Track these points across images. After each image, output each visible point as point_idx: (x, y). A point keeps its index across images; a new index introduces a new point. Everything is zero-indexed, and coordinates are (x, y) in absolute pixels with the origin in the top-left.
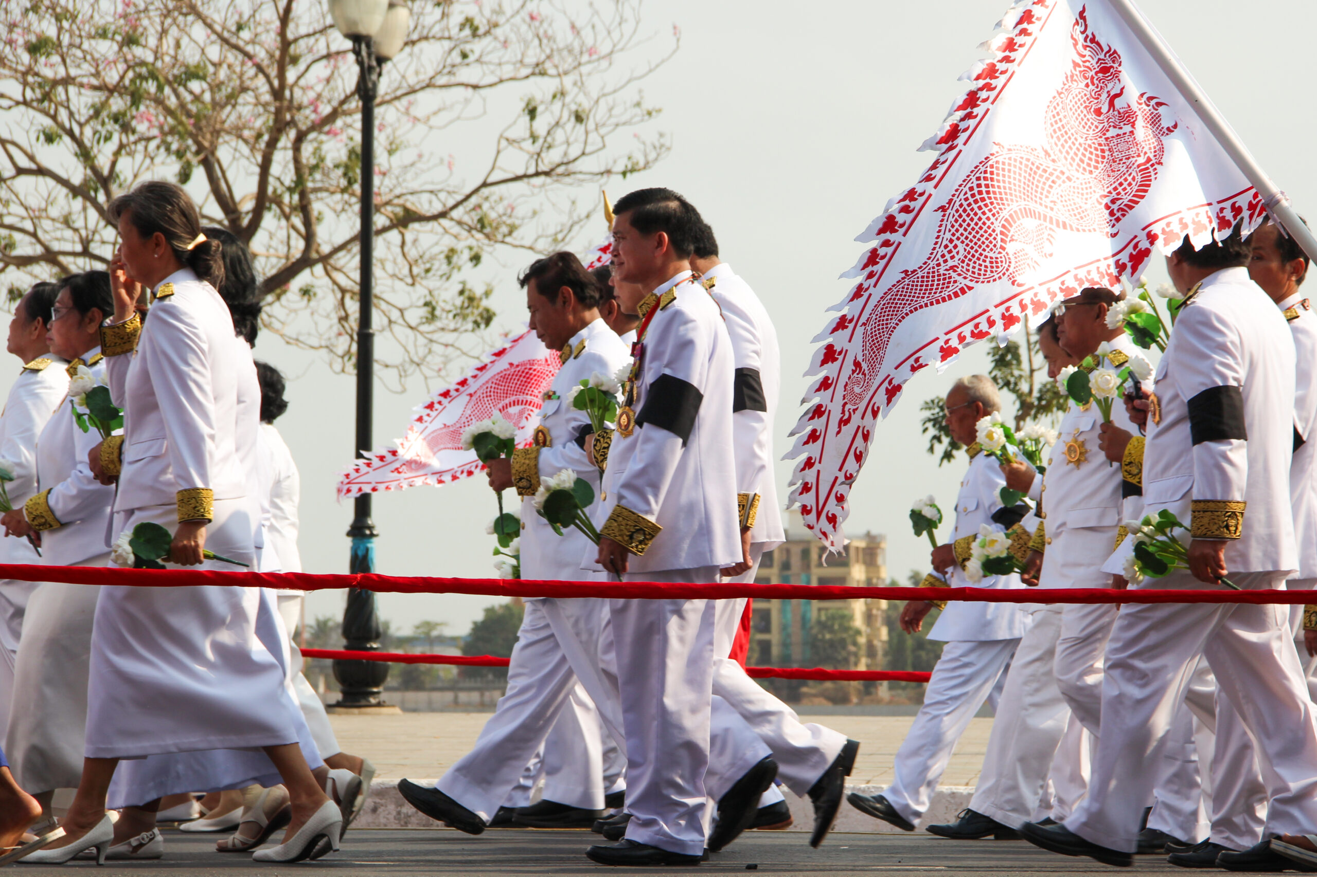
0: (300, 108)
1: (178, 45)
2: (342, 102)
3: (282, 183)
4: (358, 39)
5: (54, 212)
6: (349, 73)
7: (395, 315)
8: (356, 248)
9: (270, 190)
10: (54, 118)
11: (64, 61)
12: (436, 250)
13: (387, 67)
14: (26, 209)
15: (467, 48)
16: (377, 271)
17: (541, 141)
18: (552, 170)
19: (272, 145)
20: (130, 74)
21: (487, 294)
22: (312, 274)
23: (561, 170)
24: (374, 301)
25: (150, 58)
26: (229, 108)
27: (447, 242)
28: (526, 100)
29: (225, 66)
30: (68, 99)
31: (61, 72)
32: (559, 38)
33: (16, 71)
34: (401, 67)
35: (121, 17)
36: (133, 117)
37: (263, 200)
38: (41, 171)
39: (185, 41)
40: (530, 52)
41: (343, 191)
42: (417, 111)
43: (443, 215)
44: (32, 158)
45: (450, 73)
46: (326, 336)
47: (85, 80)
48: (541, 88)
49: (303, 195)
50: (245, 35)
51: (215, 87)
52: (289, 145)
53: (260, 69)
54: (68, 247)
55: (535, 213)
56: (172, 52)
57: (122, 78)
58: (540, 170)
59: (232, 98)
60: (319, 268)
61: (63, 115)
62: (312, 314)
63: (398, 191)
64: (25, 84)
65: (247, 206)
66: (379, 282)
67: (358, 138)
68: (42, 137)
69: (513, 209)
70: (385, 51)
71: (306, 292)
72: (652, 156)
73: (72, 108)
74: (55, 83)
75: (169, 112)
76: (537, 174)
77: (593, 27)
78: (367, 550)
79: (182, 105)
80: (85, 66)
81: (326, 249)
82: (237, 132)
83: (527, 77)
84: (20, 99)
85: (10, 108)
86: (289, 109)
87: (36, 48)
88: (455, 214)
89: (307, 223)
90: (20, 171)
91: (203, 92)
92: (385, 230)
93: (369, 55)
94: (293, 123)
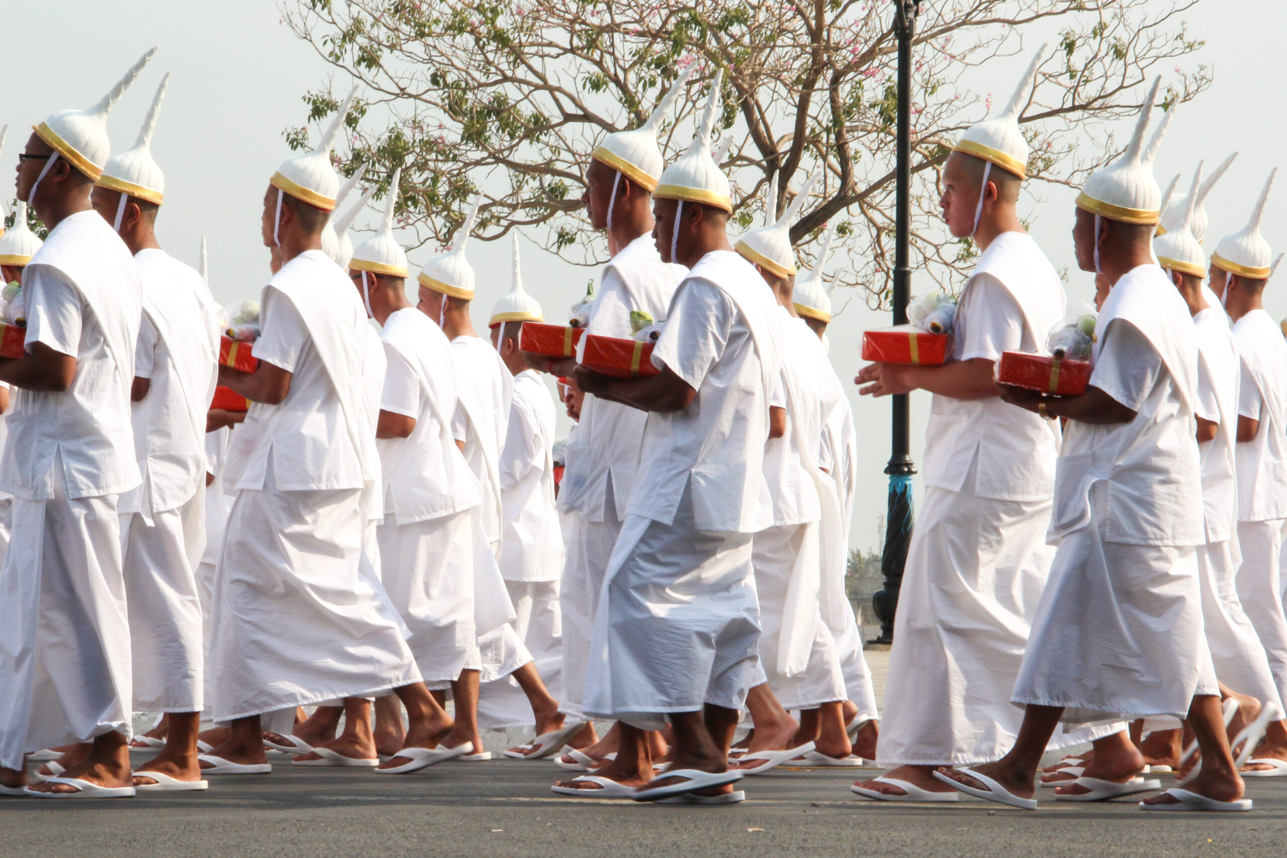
0: (837, 48)
2: (880, 41)
3: (819, 123)
6: (886, 12)
7: (930, 251)
8: (893, 185)
9: (807, 132)
10: (599, 64)
11: (609, 8)
14: (574, 154)
16: (913, 209)
17: (1079, 74)
18: (1089, 103)
19: (809, 86)
20: (673, 20)
22: (849, 213)
23: (1096, 104)
24: (910, 237)
26: (768, 50)
28: (1064, 33)
29: (764, 8)
30: (612, 45)
31: (607, 19)
33: (564, 19)
34: (938, 5)
36: (675, 62)
37: (800, 141)
38: (587, 117)
41: (879, 130)
42: (953, 49)
44: (579, 105)
45: (986, 8)
46: (862, 274)
47: (631, 27)
48: (1080, 22)
49: (839, 135)
51: (754, 31)
52: (826, 86)
53: (799, 11)
55: (1071, 148)
57: (665, 23)
58: (1077, 104)
59: (770, 41)
60: (855, 207)
61: (608, 61)
62: (849, 250)
63: (933, 129)
64: (573, 32)
65: (785, 147)
66: (914, 219)
67: (895, 78)
68: (588, 85)
69: (1049, 145)
71: (842, 230)
72: (1193, 88)
73: (617, 54)
74: (601, 30)
75: (711, 56)
76: (1074, 108)
78: (906, 487)
79: (724, 49)
80: (630, 12)
81: (861, 188)
82: (776, 75)
83: (1064, 11)
84: (569, 47)
85: (558, 55)
86: (827, 49)
89: (845, 161)
90: (568, 118)
91: (743, 35)
92: (921, 167)
94: (830, 64)
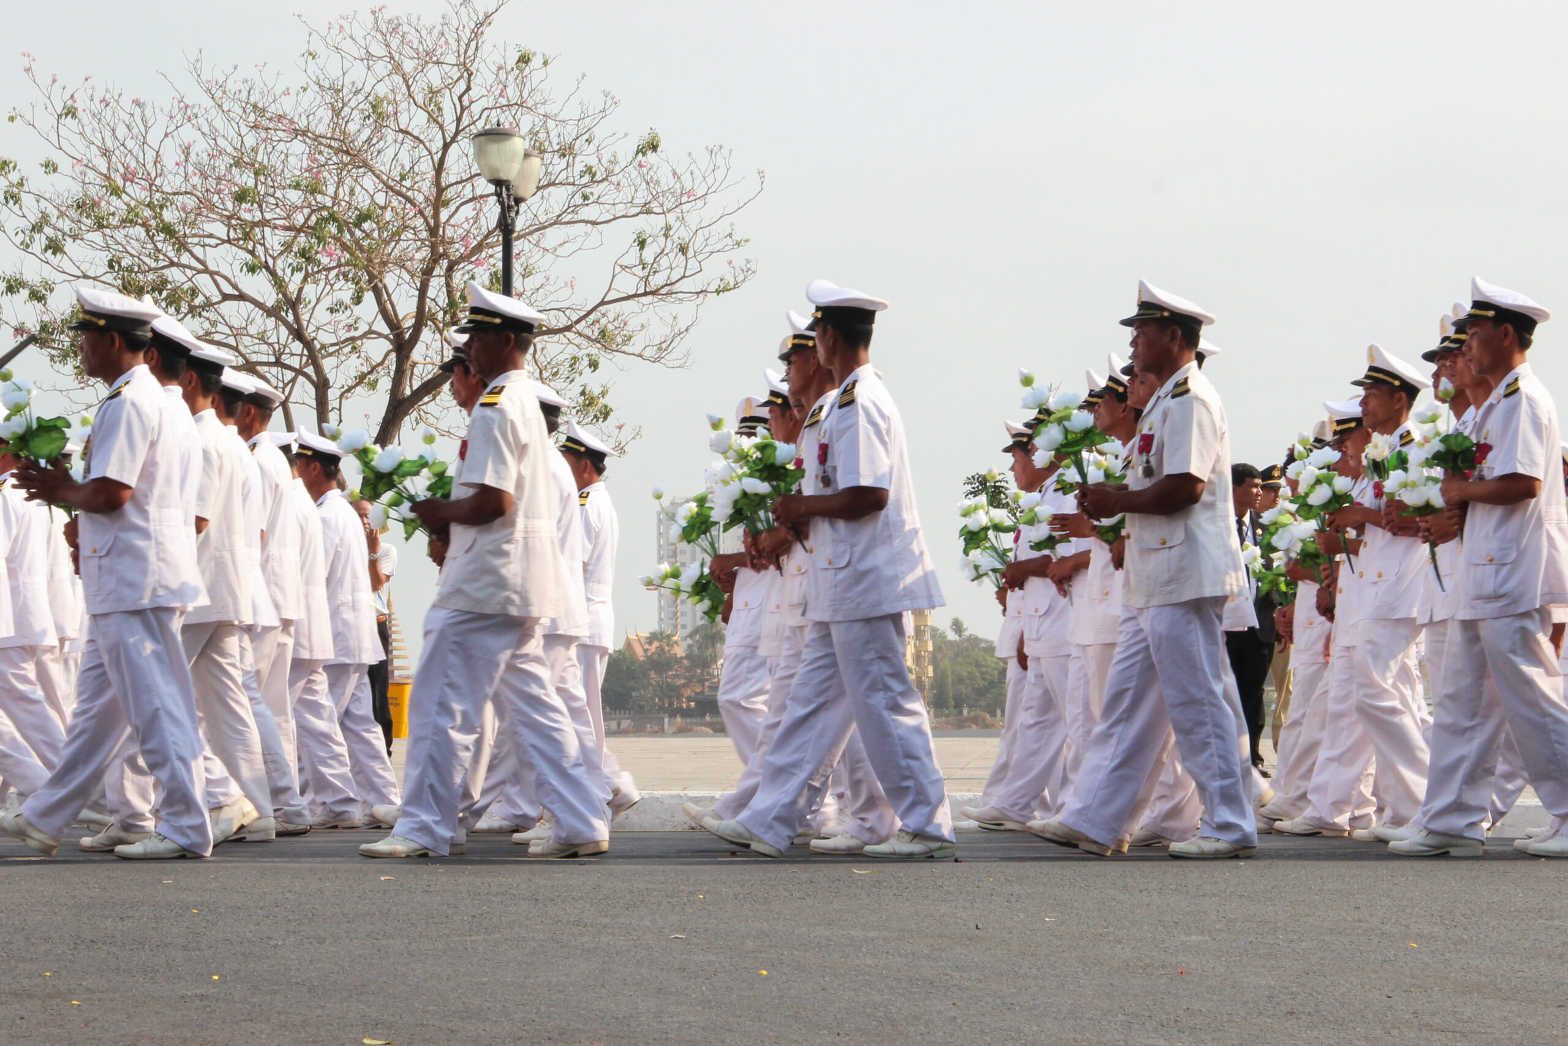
0: (452, 242)
1: (352, 192)
2: (487, 237)
3: (437, 304)
4: (499, 183)
5: (253, 330)
6: (492, 212)
9: (427, 310)
10: (252, 253)
11: (260, 207)
12: (561, 357)
13: (523, 207)
14: (230, 328)
15: (588, 190)
17: (649, 266)
18: (658, 290)
19: (428, 273)
20: (314, 218)
21: (603, 394)
23: (664, 291)
25: (330, 204)
26: (393, 244)
27: (571, 350)
28: (637, 232)
29: (390, 209)
30: (263, 237)
31: (258, 216)
32: (663, 182)
33: (222, 215)
34: (534, 209)
35: (306, 171)
36: (317, 252)
37: (422, 317)
38: (242, 297)
39: (358, 189)
40: (639, 194)
42: (546, 244)
43: (568, 328)
44: (235, 287)
45: (573, 212)
47: (278, 222)
48: (651, 224)
50: (407, 183)
51: (382, 227)
52: (443, 273)
53: (419, 211)
54: (264, 358)
55: (643, 326)
56: (347, 198)
57: (307, 220)
58: (648, 290)
59: (396, 236)
61: (260, 250)
64: (229, 226)
65: (409, 323)
67: (500, 265)
68: (245, 269)
69: (625, 324)
70: (521, 193)
72: (740, 278)
73: (267, 244)
74: (254, 224)
75: (345, 248)
76: (645, 294)
77: (692, 173)
79: (357, 242)
80: (278, 210)
82: (401, 264)
83: (637, 215)
84: (226, 238)
85: (217, 245)
86: (443, 243)
87: (241, 197)
88: (580, 327)
90: (226, 297)
91: (373, 231)
93: (509, 196)
94: (445, 255)
